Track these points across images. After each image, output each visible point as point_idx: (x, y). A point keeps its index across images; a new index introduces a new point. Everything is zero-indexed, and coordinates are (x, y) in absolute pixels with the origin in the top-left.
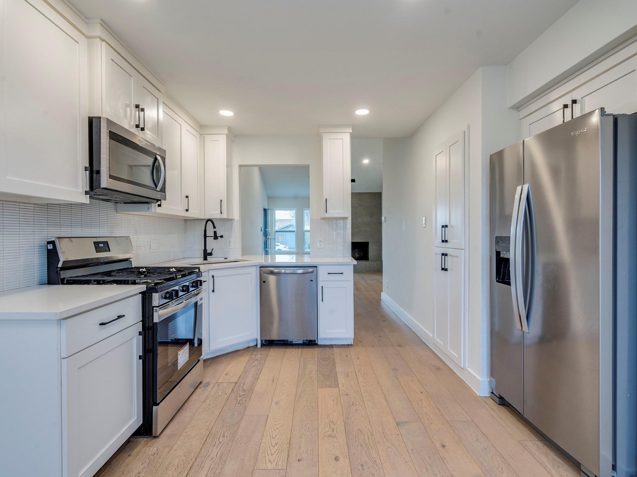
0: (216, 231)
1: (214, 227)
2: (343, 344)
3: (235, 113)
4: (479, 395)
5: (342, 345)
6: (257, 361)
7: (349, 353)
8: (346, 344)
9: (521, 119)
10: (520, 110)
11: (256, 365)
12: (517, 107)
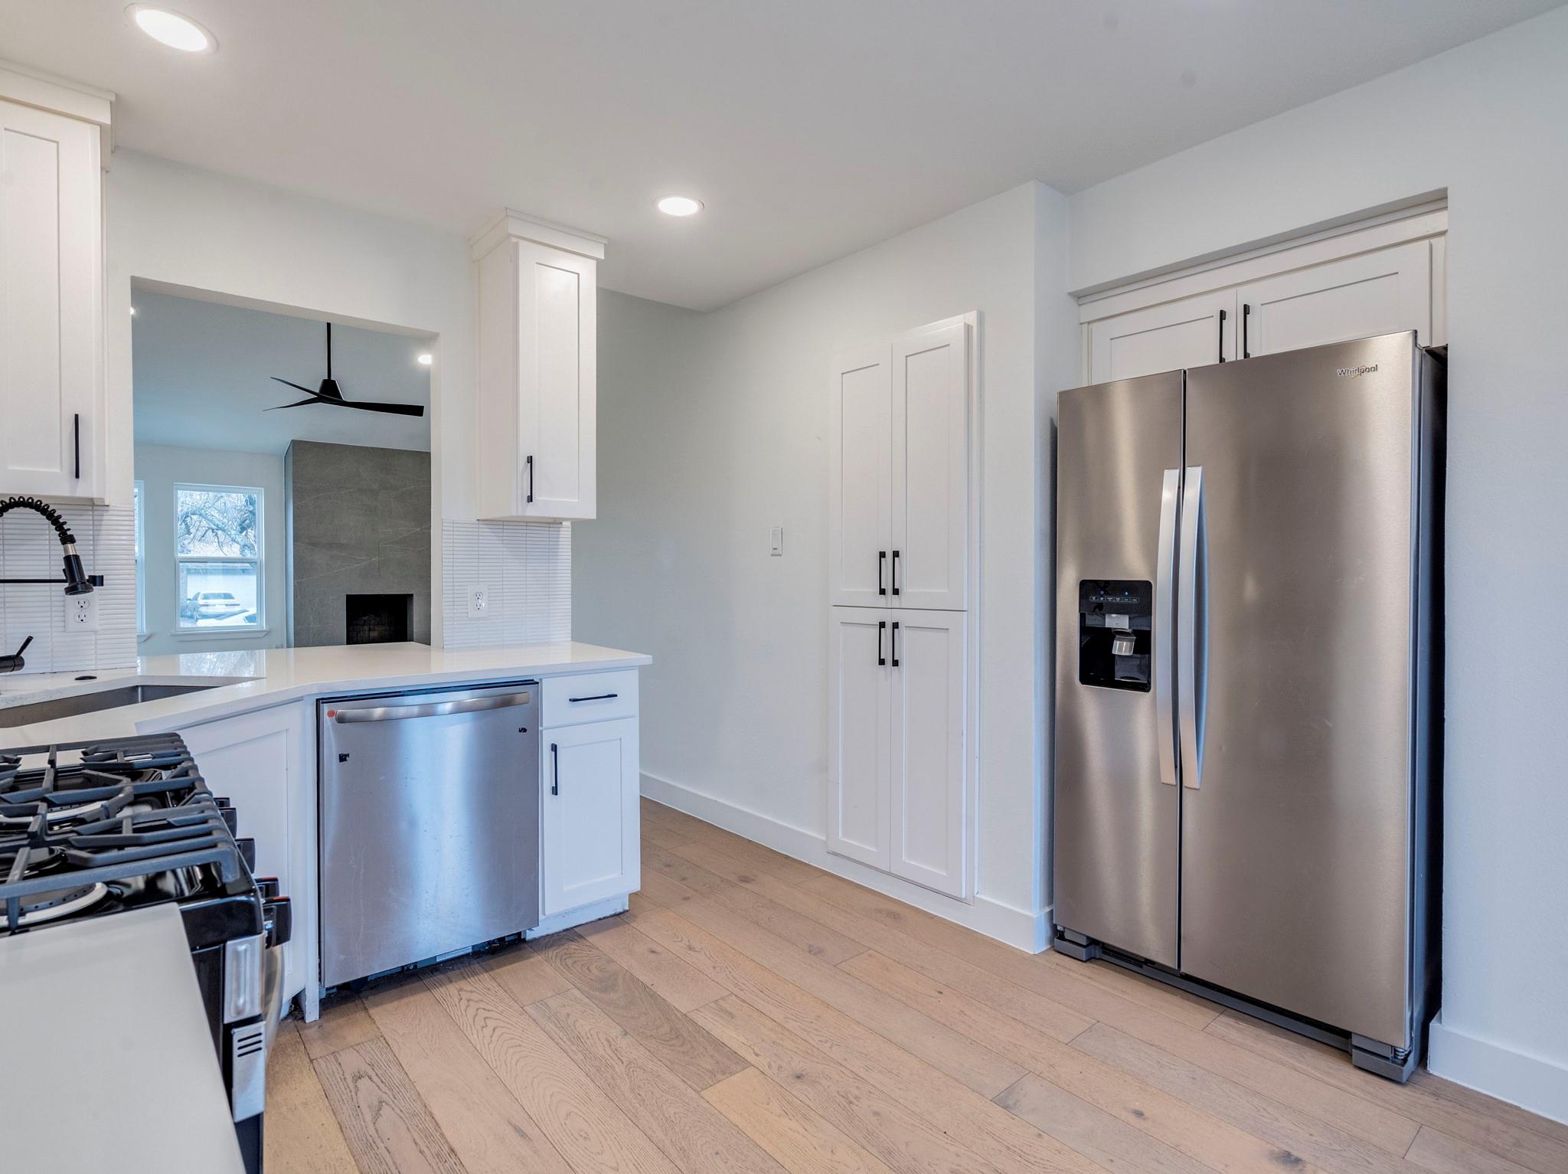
0: (77, 557)
1: (67, 539)
2: (601, 916)
3: (217, 45)
4: (1032, 953)
5: (600, 919)
6: (366, 1080)
7: (649, 939)
8: (608, 915)
9: (1081, 324)
10: (1083, 304)
11: (381, 1102)
12: (1081, 297)
